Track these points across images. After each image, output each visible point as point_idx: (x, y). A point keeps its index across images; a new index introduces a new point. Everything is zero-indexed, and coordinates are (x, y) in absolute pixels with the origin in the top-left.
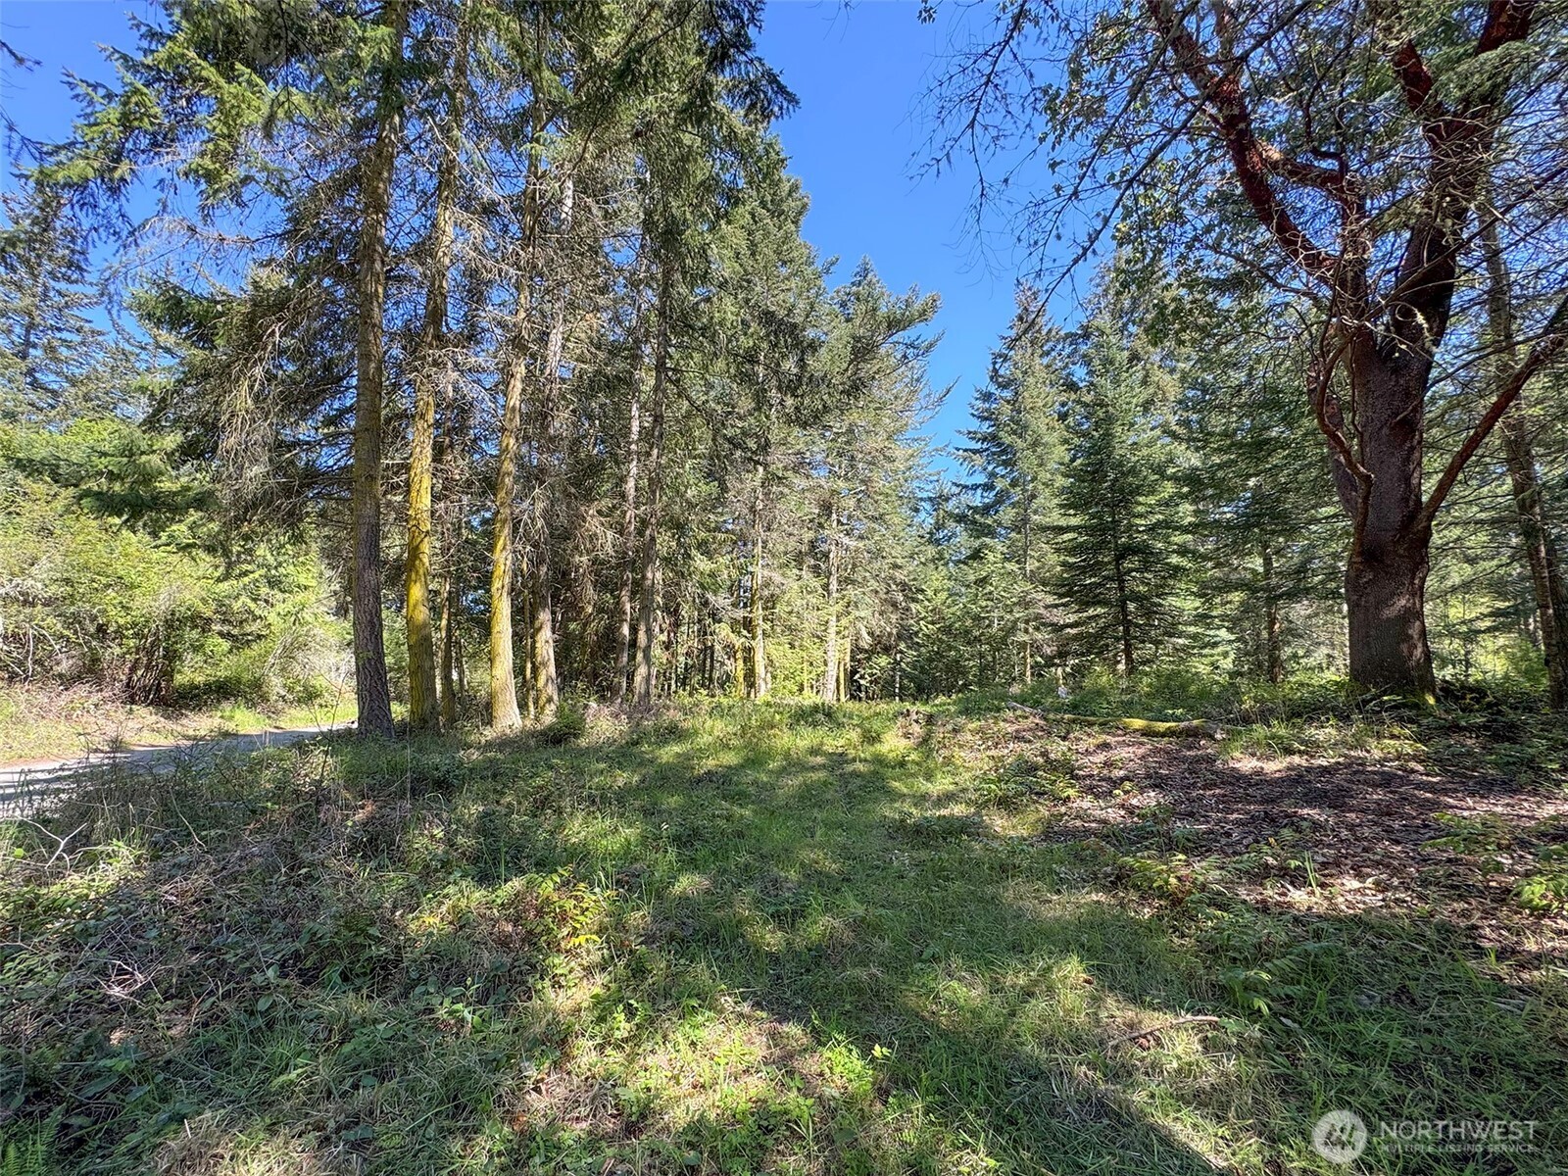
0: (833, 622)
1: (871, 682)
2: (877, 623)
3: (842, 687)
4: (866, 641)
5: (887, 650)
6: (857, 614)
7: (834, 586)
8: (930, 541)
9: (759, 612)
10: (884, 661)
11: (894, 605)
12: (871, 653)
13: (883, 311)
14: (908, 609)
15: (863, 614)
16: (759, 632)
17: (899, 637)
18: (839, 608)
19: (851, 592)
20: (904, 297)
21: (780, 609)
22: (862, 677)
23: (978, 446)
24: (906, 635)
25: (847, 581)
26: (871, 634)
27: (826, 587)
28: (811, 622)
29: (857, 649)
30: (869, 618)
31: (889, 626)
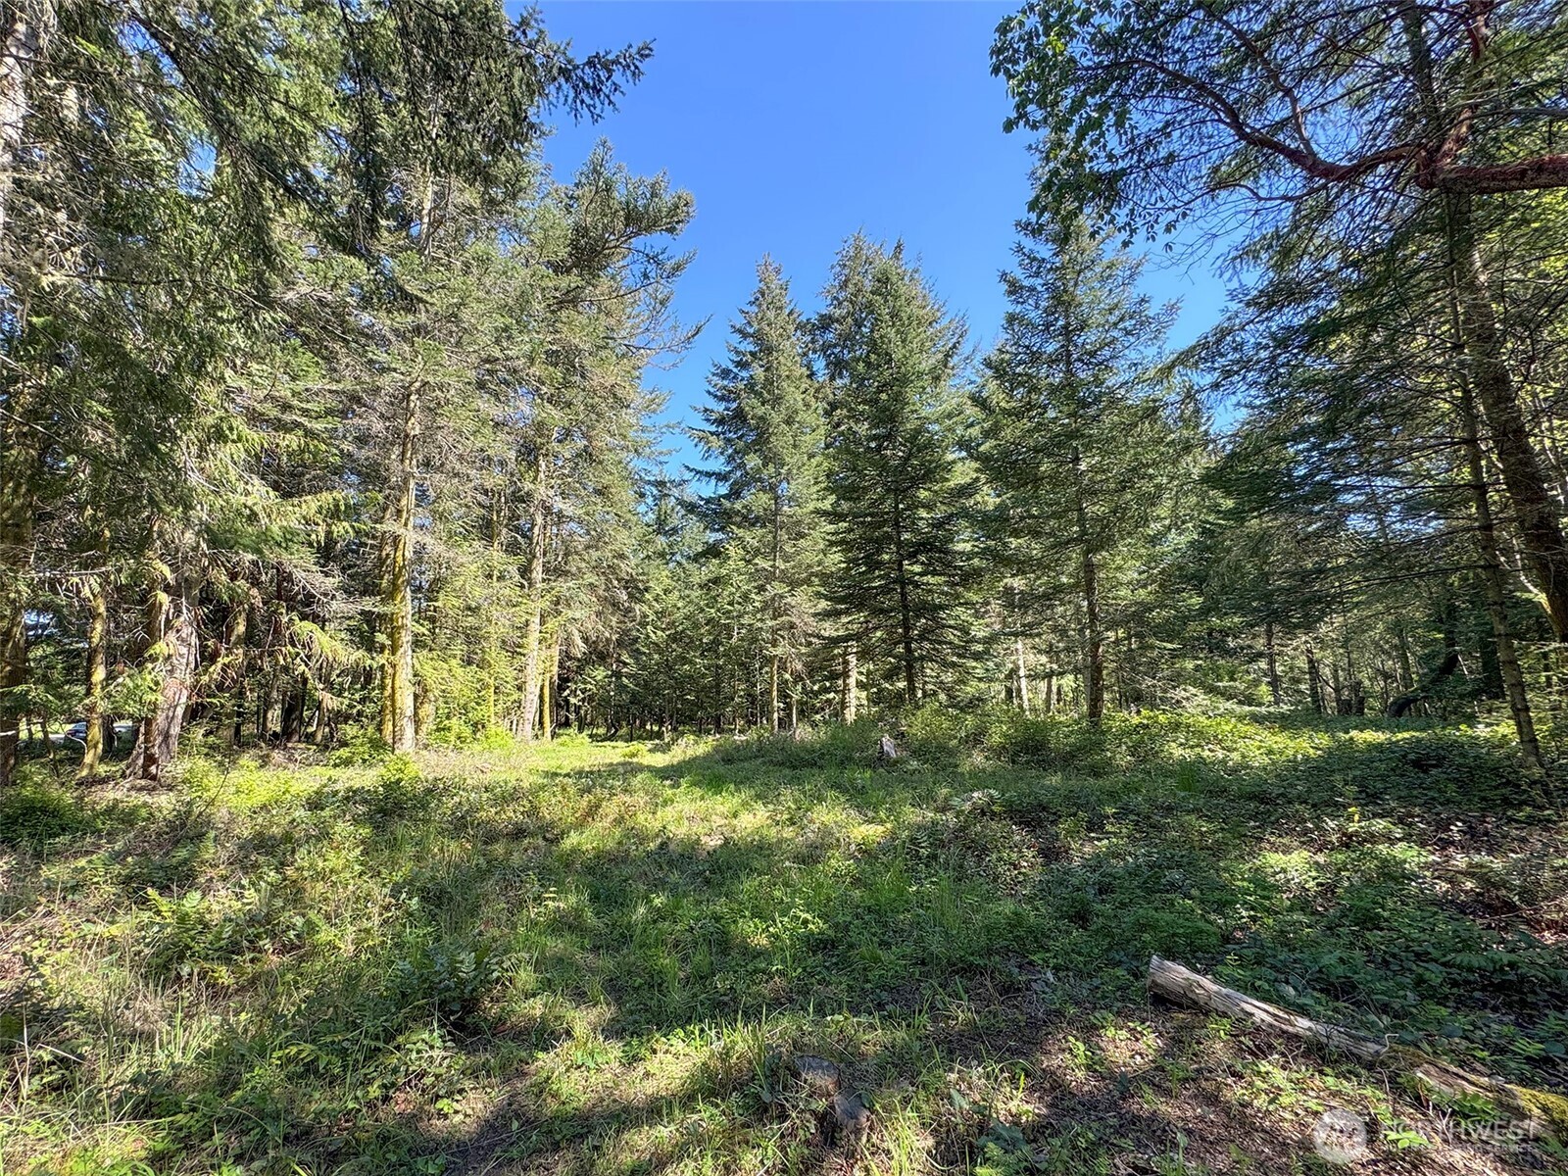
0: (535, 625)
1: (583, 700)
2: (593, 626)
3: (547, 705)
4: (579, 648)
5: (603, 658)
6: (570, 614)
7: (538, 574)
8: (658, 532)
9: (404, 607)
10: (600, 673)
11: (615, 605)
12: (585, 662)
13: (619, 195)
14: (629, 610)
15: (578, 615)
16: (406, 638)
17: (620, 643)
18: (545, 604)
19: (563, 586)
20: (649, 181)
21: (446, 602)
22: (574, 693)
23: (713, 428)
24: (627, 641)
25: (555, 572)
26: (586, 640)
27: (525, 571)
28: (499, 624)
29: (567, 655)
30: (584, 619)
31: (607, 631)
